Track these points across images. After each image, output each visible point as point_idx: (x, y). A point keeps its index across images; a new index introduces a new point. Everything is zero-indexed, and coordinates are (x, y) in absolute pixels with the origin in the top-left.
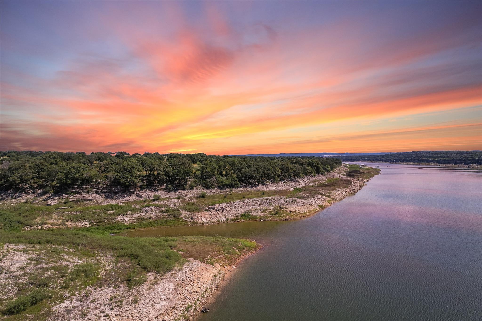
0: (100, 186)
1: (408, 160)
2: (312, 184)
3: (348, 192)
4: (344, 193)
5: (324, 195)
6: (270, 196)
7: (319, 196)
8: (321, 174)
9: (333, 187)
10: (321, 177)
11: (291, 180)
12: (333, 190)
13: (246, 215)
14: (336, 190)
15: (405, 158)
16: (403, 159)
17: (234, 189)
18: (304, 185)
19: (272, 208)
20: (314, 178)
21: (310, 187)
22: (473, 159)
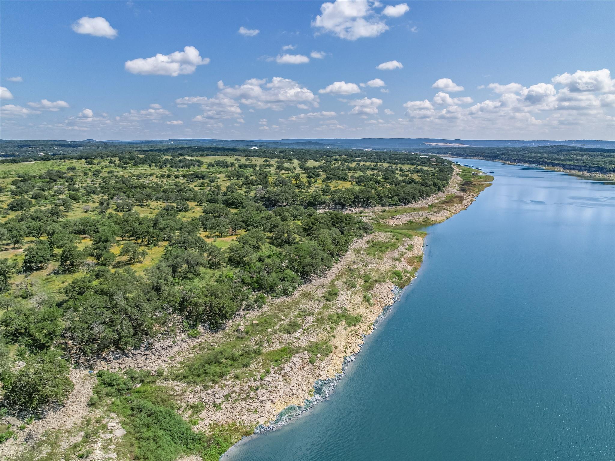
0: (330, 205)
1: (531, 161)
2: (437, 201)
3: (462, 207)
4: (459, 208)
5: (447, 210)
6: (419, 211)
7: (444, 211)
8: (441, 191)
9: (451, 204)
10: (441, 194)
11: (424, 199)
12: (452, 206)
13: (411, 221)
14: (454, 206)
15: (529, 158)
16: (527, 159)
17: (397, 207)
18: (432, 203)
19: (423, 218)
20: (437, 196)
21: (436, 203)
22: (597, 167)
